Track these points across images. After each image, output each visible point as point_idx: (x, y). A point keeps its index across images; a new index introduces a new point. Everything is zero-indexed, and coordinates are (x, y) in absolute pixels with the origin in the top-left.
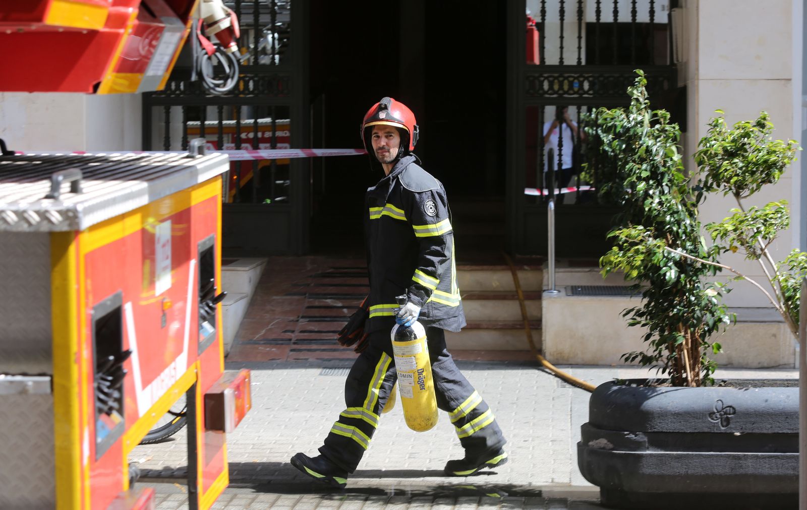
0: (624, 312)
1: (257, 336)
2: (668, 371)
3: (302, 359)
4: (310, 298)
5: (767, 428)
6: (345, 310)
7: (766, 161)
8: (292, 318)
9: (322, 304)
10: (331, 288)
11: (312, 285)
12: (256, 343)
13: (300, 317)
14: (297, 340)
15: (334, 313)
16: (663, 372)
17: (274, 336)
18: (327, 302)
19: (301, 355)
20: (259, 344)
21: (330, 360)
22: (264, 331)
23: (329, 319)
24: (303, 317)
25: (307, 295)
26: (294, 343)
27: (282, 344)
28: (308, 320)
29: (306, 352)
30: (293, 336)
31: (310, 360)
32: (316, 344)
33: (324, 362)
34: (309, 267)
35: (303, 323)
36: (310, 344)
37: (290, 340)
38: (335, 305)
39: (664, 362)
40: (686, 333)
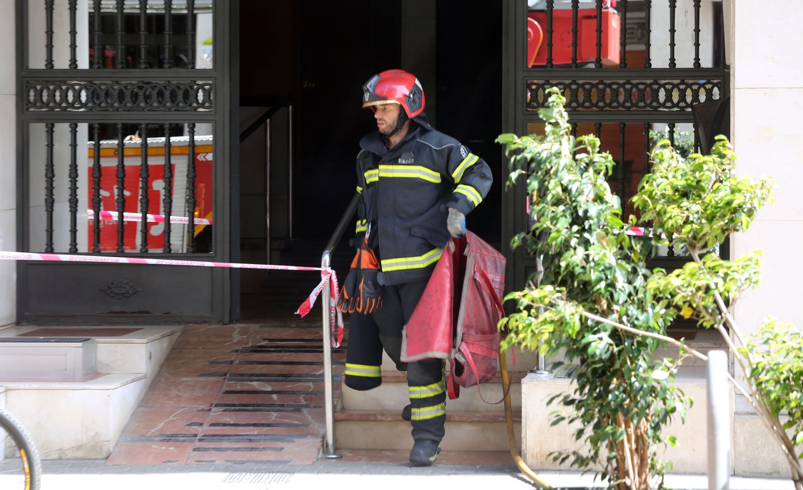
0: (548, 399)
1: (153, 431)
2: (608, 477)
3: (207, 461)
4: (230, 380)
6: (275, 396)
7: (729, 203)
8: (202, 407)
9: (245, 388)
10: (261, 366)
11: (237, 362)
12: (150, 440)
13: (214, 405)
14: (204, 436)
15: (259, 399)
16: (603, 478)
17: (174, 431)
18: (251, 385)
19: (206, 456)
20: (152, 441)
21: (243, 463)
22: (162, 424)
23: (251, 408)
24: (216, 406)
25: (228, 375)
26: (200, 440)
27: (184, 441)
28: (224, 408)
29: (213, 452)
30: (200, 431)
31: (217, 462)
32: (229, 441)
33: (235, 465)
34: (236, 337)
35: (216, 413)
36: (221, 440)
37: (196, 436)
38: (263, 389)
39: (602, 465)
40: (627, 426)
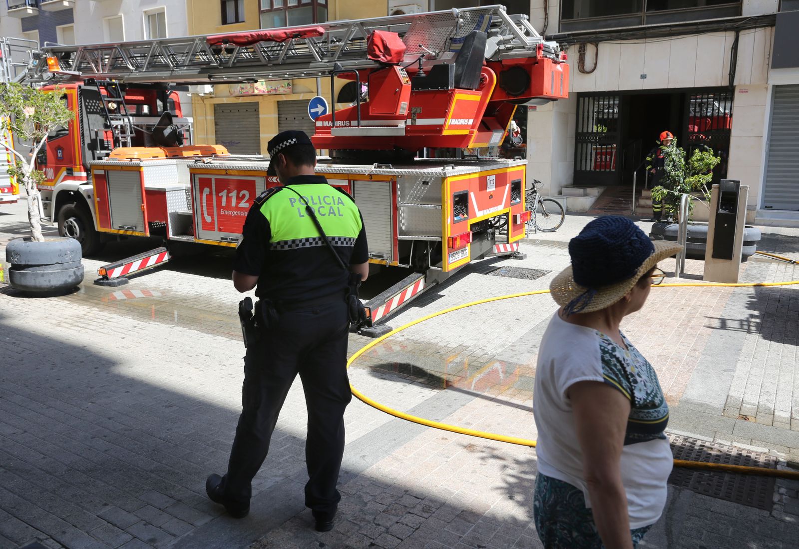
5: (699, 236)
25: (614, 197)
